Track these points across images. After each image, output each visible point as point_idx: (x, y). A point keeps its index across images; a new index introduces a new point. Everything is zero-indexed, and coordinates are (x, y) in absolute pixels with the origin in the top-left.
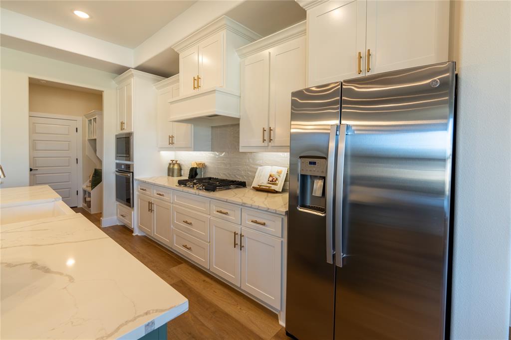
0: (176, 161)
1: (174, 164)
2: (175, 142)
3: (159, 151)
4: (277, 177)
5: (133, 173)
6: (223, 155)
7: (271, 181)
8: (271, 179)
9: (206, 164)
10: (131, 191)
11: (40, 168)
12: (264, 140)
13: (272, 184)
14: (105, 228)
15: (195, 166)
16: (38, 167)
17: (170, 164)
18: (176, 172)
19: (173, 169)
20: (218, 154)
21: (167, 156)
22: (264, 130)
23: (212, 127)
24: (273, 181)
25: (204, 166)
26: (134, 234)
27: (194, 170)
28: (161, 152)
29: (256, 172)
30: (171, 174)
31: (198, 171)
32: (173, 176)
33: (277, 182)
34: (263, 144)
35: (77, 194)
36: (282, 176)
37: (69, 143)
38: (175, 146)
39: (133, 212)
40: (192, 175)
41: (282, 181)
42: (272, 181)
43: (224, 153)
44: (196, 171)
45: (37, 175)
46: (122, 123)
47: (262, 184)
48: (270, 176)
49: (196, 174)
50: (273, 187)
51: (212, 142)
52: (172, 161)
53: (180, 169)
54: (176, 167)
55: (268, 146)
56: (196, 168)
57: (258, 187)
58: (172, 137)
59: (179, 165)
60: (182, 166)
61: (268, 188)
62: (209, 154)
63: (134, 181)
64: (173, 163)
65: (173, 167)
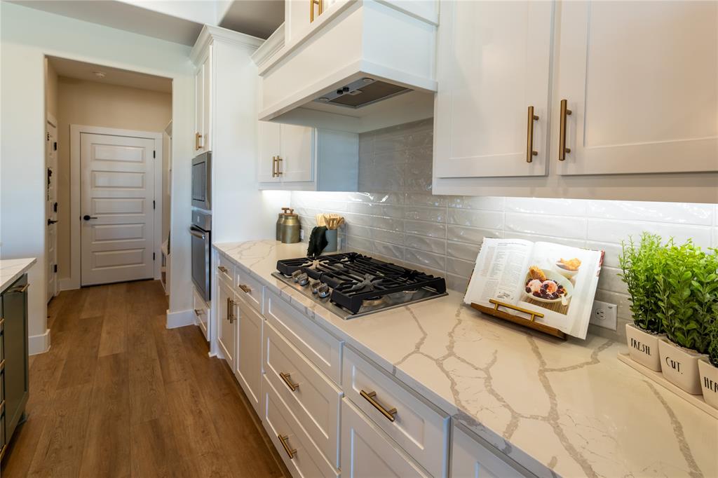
0: (292, 211)
1: (287, 218)
2: (284, 172)
3: (261, 190)
4: (562, 280)
5: (210, 232)
6: (384, 200)
7: (536, 294)
8: (536, 285)
9: (348, 220)
10: (207, 270)
11: (99, 216)
12: (532, 154)
13: (545, 305)
14: (172, 330)
15: (324, 224)
16: (99, 214)
17: (281, 216)
18: (289, 233)
19: (285, 227)
20: (372, 198)
21: (276, 200)
22: (533, 118)
23: (361, 136)
24: (549, 295)
25: (341, 224)
26: (211, 355)
27: (320, 233)
28: (264, 192)
29: (476, 254)
30: (281, 237)
31: (329, 235)
32: (284, 241)
33: (563, 300)
34: (526, 169)
35: (154, 259)
36: (580, 277)
37: (143, 176)
38: (284, 178)
39: (209, 310)
40: (316, 245)
41: (583, 300)
42: (543, 293)
43: (387, 197)
44: (324, 236)
45: (97, 227)
46: (199, 136)
47: (505, 301)
48: (533, 275)
49: (324, 243)
50: (551, 319)
51: (359, 169)
52: (285, 209)
53: (299, 227)
54: (290, 222)
55: (546, 176)
56: (325, 229)
57: (493, 307)
58: (278, 160)
59: (298, 220)
60: (303, 222)
61: (528, 318)
62: (354, 199)
63: (213, 250)
64: (286, 214)
65: (285, 222)
